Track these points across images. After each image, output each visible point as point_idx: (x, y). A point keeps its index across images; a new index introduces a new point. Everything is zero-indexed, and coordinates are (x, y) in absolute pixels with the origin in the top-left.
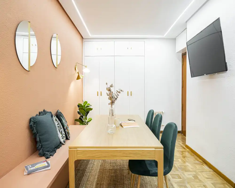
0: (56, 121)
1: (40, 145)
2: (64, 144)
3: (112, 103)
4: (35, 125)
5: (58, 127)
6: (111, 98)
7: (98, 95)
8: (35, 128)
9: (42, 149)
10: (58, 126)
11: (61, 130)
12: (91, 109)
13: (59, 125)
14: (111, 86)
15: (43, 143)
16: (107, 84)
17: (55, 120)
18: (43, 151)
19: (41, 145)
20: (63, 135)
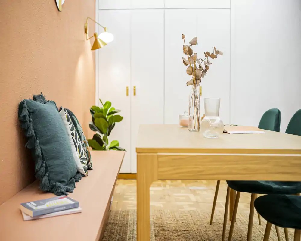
0: (68, 121)
1: (42, 166)
2: (85, 174)
3: (197, 80)
4: (31, 119)
5: (71, 136)
7: (127, 95)
8: (31, 124)
9: (47, 174)
10: (72, 132)
11: (78, 142)
12: (119, 119)
13: (74, 131)
14: (194, 42)
15: (50, 163)
16: (183, 37)
17: (66, 119)
18: (49, 180)
19: (44, 165)
20: (82, 155)
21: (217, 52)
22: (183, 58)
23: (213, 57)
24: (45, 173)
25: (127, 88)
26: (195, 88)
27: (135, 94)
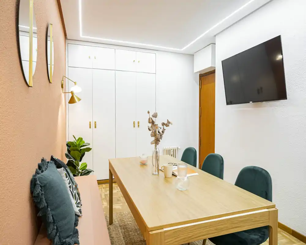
0: (67, 177)
1: (54, 229)
2: (81, 215)
3: (157, 141)
4: (43, 192)
5: (69, 188)
6: (154, 134)
7: (90, 127)
8: (43, 197)
9: (58, 234)
10: (69, 185)
11: (74, 191)
12: (89, 150)
13: (71, 184)
14: (155, 116)
15: (60, 224)
16: (149, 112)
17: (65, 176)
18: (60, 238)
19: (55, 227)
20: (77, 201)
21: (169, 122)
22: (148, 126)
23: (167, 125)
24: (56, 234)
25: (90, 122)
26: (156, 146)
27: (95, 127)
